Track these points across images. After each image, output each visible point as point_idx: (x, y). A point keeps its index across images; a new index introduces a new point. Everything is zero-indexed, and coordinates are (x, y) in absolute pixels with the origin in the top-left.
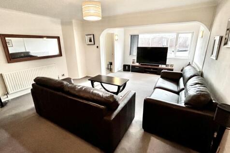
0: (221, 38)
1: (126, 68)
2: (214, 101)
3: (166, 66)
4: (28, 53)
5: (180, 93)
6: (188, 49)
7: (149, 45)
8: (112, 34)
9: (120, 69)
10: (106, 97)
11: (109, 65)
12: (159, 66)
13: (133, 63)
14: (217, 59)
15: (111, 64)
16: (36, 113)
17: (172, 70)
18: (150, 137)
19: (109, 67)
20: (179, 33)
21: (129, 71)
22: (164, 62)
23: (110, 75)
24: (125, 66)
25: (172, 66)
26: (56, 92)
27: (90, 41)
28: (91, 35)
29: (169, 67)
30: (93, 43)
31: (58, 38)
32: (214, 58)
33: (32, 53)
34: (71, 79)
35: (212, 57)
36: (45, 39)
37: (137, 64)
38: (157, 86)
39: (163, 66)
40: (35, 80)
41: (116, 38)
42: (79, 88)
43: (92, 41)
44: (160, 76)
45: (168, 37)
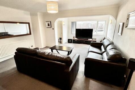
0: (124, 24)
1: (70, 41)
2: (123, 57)
3: (92, 39)
4: (7, 33)
5: (103, 54)
6: (103, 30)
7: (81, 28)
8: (61, 21)
9: (66, 42)
10: (66, 58)
11: (60, 40)
12: (88, 39)
13: (74, 38)
14: (121, 35)
15: (61, 39)
16: (17, 71)
17: (96, 42)
18: (89, 80)
19: (60, 41)
20: (98, 21)
21: (71, 42)
22: (91, 37)
23: (61, 45)
24: (69, 40)
25: (95, 39)
26: (32, 57)
27: (49, 25)
28: (49, 22)
29: (94, 40)
30: (50, 26)
31: (29, 23)
32: (120, 35)
33: (10, 33)
34: (39, 48)
35: (118, 34)
36: (18, 24)
37: (76, 39)
38: (89, 51)
39: (91, 40)
40: (17, 50)
41: (63, 23)
42: (47, 53)
43: (50, 25)
44: (90, 45)
45: (91, 23)
